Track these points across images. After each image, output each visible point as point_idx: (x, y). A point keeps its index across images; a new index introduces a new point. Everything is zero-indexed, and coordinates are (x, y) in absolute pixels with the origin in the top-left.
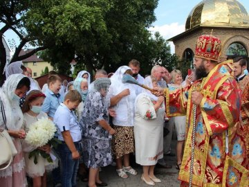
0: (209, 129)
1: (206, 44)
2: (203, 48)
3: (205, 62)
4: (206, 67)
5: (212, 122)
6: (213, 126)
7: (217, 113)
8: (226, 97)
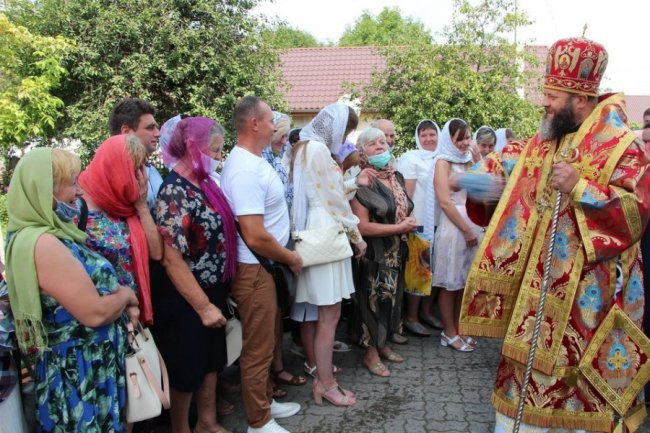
0: (590, 248)
1: (581, 59)
2: (571, 69)
3: (576, 101)
4: (576, 111)
5: (595, 234)
6: (598, 243)
7: (610, 217)
8: (633, 183)
